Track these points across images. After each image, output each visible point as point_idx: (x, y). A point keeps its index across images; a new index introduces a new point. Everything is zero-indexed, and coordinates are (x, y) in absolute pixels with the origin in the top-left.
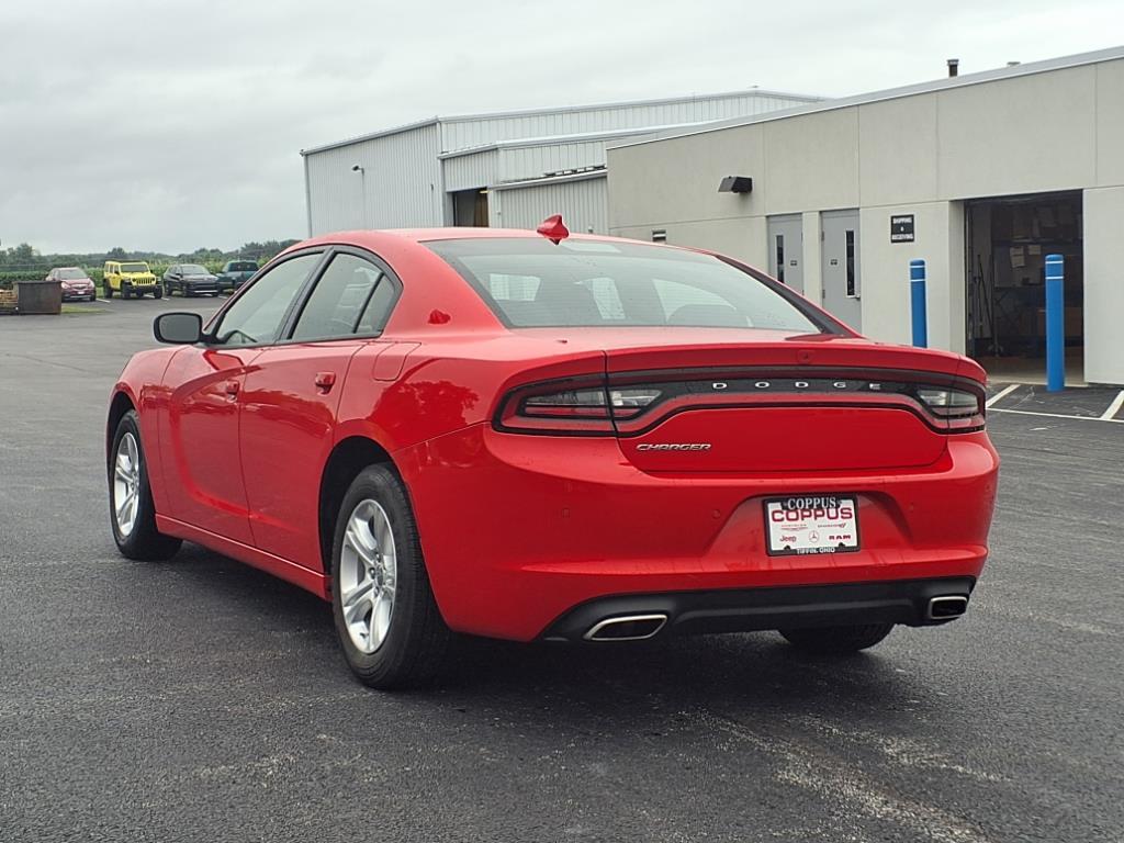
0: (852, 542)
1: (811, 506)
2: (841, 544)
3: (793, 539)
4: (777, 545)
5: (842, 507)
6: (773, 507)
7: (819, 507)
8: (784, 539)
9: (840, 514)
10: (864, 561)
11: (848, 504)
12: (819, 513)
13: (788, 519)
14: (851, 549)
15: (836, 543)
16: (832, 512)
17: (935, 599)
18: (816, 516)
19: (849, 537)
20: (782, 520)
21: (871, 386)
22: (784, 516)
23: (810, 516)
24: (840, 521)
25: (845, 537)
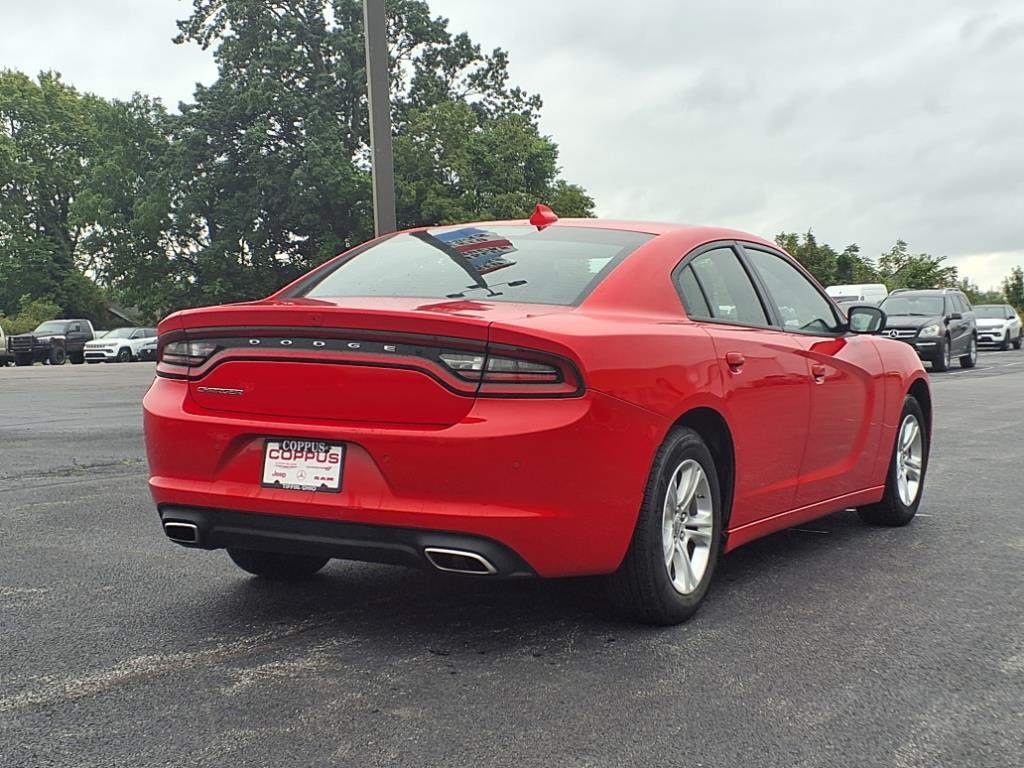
0: (334, 484)
1: (302, 449)
2: (323, 485)
3: (283, 475)
4: (268, 478)
5: (331, 452)
6: (272, 446)
7: (309, 451)
8: (276, 474)
9: (328, 459)
10: (342, 502)
11: (337, 450)
12: (310, 455)
13: (283, 458)
14: (332, 490)
15: (319, 484)
16: (322, 456)
17: (427, 550)
18: (307, 458)
19: (332, 479)
20: (277, 457)
21: (386, 348)
22: (280, 455)
23: (301, 457)
24: (327, 464)
25: (328, 479)
